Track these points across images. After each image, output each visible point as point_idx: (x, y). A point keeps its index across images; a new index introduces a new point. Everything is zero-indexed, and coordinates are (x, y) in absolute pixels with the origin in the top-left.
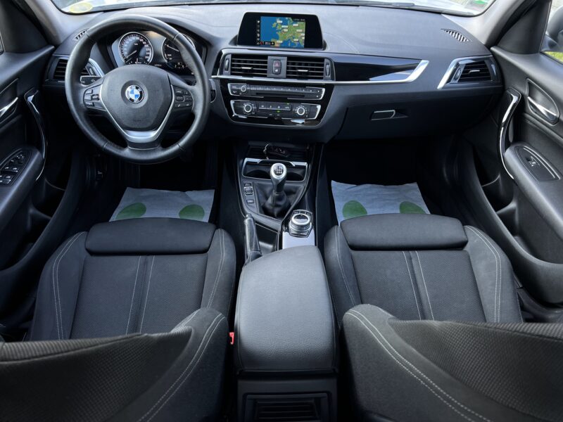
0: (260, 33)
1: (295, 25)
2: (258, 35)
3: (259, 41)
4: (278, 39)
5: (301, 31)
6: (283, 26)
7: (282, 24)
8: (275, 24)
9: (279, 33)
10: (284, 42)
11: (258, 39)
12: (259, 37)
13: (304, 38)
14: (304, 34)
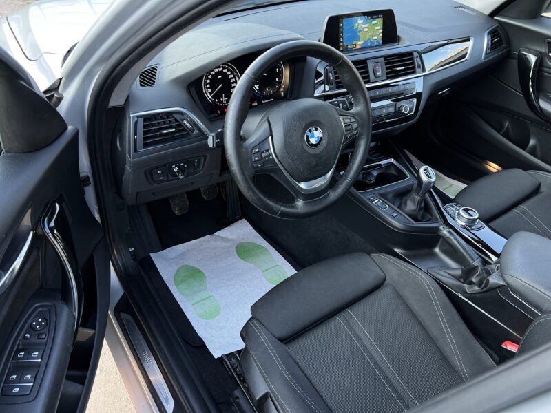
0: (342, 37)
1: (374, 22)
2: (341, 39)
3: (342, 46)
4: (359, 40)
5: (379, 27)
6: (363, 26)
7: (362, 24)
8: (357, 24)
9: (360, 34)
10: (365, 42)
11: (341, 44)
12: (342, 42)
13: (381, 35)
14: (381, 31)
